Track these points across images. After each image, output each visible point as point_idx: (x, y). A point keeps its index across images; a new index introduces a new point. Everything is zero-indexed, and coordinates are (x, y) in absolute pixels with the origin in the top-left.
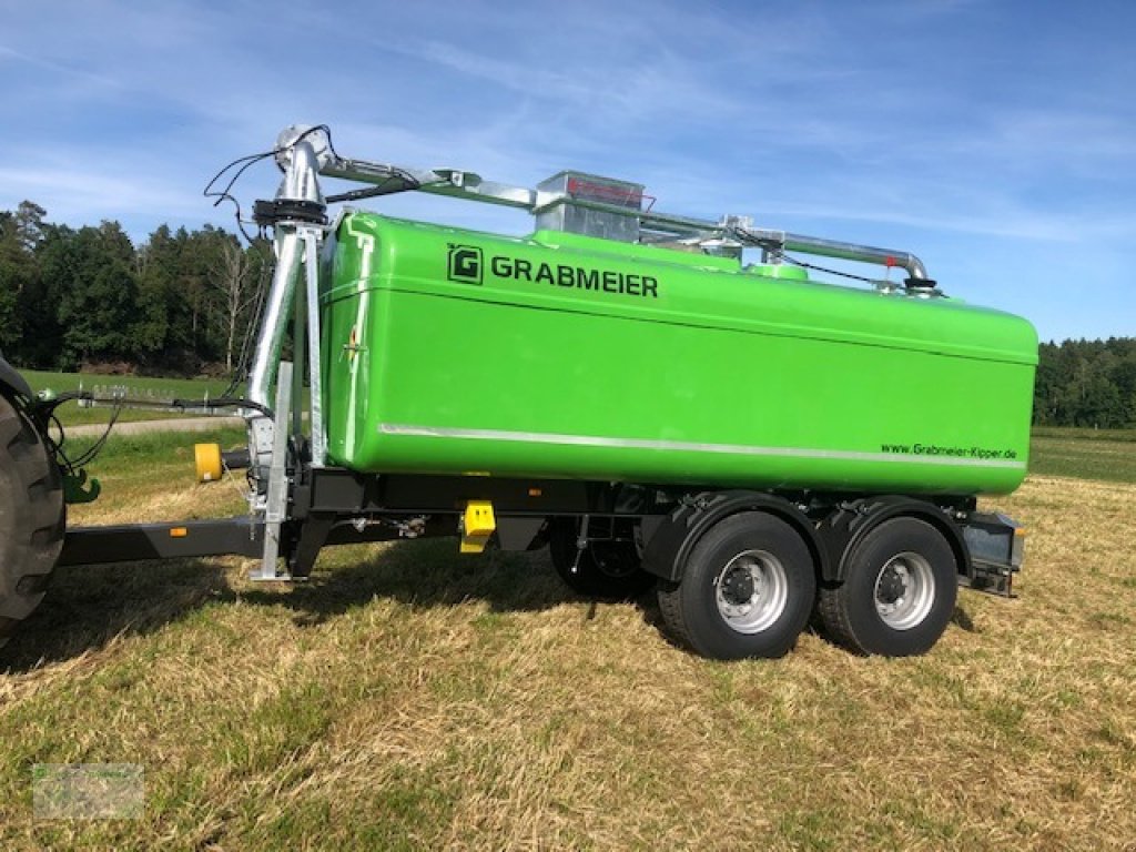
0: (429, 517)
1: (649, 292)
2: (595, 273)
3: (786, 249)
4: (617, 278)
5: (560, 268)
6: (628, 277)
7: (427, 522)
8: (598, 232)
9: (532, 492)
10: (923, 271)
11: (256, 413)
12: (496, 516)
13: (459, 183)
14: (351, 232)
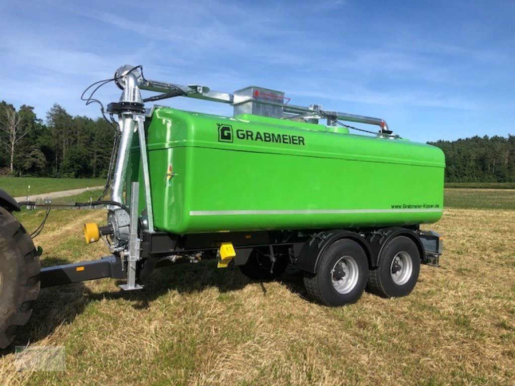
0: (203, 252)
1: (301, 143)
2: (279, 136)
3: (339, 119)
4: (288, 137)
5: (265, 134)
6: (293, 137)
7: (202, 254)
8: (266, 114)
9: (247, 237)
10: (387, 127)
11: (116, 207)
12: (235, 249)
13: (201, 92)
14: (158, 117)
